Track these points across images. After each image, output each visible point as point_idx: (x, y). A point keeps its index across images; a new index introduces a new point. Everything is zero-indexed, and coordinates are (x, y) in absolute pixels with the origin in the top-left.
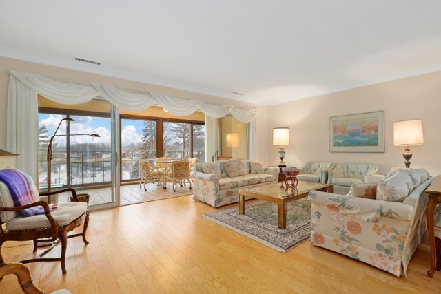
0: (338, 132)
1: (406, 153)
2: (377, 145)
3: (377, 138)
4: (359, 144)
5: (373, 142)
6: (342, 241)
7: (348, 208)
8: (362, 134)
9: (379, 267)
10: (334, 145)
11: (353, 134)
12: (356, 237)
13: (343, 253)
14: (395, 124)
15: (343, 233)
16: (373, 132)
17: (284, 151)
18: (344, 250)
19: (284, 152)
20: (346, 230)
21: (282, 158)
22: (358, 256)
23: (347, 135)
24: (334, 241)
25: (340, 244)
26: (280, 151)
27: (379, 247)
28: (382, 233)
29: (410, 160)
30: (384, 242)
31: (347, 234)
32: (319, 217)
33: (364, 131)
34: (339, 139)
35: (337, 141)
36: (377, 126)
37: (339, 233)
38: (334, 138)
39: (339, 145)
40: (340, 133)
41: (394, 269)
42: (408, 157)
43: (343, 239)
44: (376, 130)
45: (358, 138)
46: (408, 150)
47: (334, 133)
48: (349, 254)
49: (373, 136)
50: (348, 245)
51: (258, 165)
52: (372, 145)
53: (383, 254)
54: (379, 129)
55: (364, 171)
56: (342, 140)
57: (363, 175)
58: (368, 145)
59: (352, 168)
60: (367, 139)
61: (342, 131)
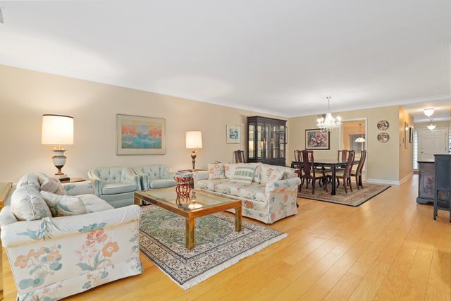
0: (127, 133)
1: (193, 154)
2: (161, 148)
3: (161, 142)
4: (146, 146)
5: (158, 145)
8: (149, 137)
10: (123, 148)
11: (141, 136)
16: (158, 136)
17: (65, 154)
19: (64, 157)
21: (59, 167)
24: (279, 213)
26: (58, 154)
29: (195, 159)
33: (151, 135)
34: (129, 140)
35: (126, 142)
36: (161, 131)
38: (123, 139)
39: (130, 147)
40: (129, 134)
42: (194, 157)
44: (160, 135)
45: (146, 141)
46: (194, 152)
47: (123, 133)
49: (158, 140)
52: (157, 148)
54: (163, 134)
55: (157, 171)
56: (132, 142)
57: (158, 175)
58: (154, 148)
59: (147, 170)
60: (153, 142)
61: (131, 132)
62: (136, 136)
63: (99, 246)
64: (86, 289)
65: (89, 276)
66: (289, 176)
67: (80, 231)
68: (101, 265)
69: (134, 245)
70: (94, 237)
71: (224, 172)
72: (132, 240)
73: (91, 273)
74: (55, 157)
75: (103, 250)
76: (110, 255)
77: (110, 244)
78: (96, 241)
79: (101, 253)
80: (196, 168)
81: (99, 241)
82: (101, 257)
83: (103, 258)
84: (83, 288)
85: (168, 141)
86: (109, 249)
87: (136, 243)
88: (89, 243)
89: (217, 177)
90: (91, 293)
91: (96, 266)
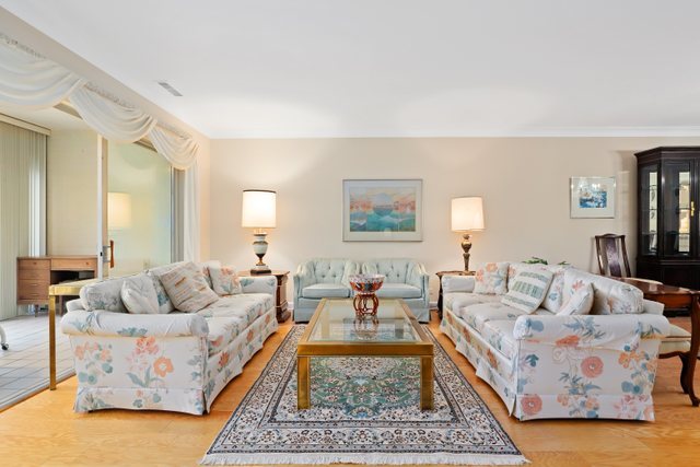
0: (357, 207)
1: (466, 242)
2: (414, 230)
3: (414, 220)
5: (409, 226)
6: (572, 397)
7: (597, 337)
8: (394, 212)
9: (627, 418)
10: (351, 230)
11: (380, 211)
12: (594, 381)
13: (573, 416)
14: (454, 201)
15: (575, 381)
16: (408, 211)
17: (266, 239)
18: (577, 410)
19: (265, 243)
20: (580, 374)
21: (261, 256)
22: (597, 413)
23: (372, 212)
24: (559, 400)
25: (570, 402)
26: (257, 240)
27: (626, 386)
28: (631, 365)
29: (470, 252)
30: (633, 376)
31: (581, 381)
32: (533, 364)
33: (397, 209)
34: (361, 218)
35: (357, 222)
36: (414, 202)
37: (568, 383)
38: (352, 217)
39: (363, 228)
40: (360, 209)
41: (646, 412)
42: (467, 248)
43: (574, 392)
44: (413, 208)
45: (387, 219)
46: (467, 238)
47: (351, 207)
48: (584, 414)
49: (408, 216)
50: (583, 399)
51: (230, 273)
52: (407, 230)
53: (631, 394)
54: (417, 206)
55: (402, 270)
56: (365, 221)
57: (402, 277)
58: (401, 230)
59: (385, 267)
60: (400, 220)
61: (364, 206)
62: (371, 212)
63: (151, 359)
64: (136, 408)
65: (140, 393)
66: (618, 307)
67: (119, 332)
68: (153, 384)
69: (194, 370)
70: (144, 344)
71: (507, 281)
72: (191, 363)
73: (142, 389)
74: (256, 243)
75: (155, 365)
76: (163, 374)
77: (161, 360)
78: (147, 352)
79: (152, 370)
80: (470, 269)
81: (150, 352)
82: (153, 375)
83: (155, 376)
84: (134, 405)
85: (426, 218)
86: (163, 367)
87: (197, 369)
88: (139, 352)
89: (490, 289)
90: (142, 415)
91: (147, 382)
